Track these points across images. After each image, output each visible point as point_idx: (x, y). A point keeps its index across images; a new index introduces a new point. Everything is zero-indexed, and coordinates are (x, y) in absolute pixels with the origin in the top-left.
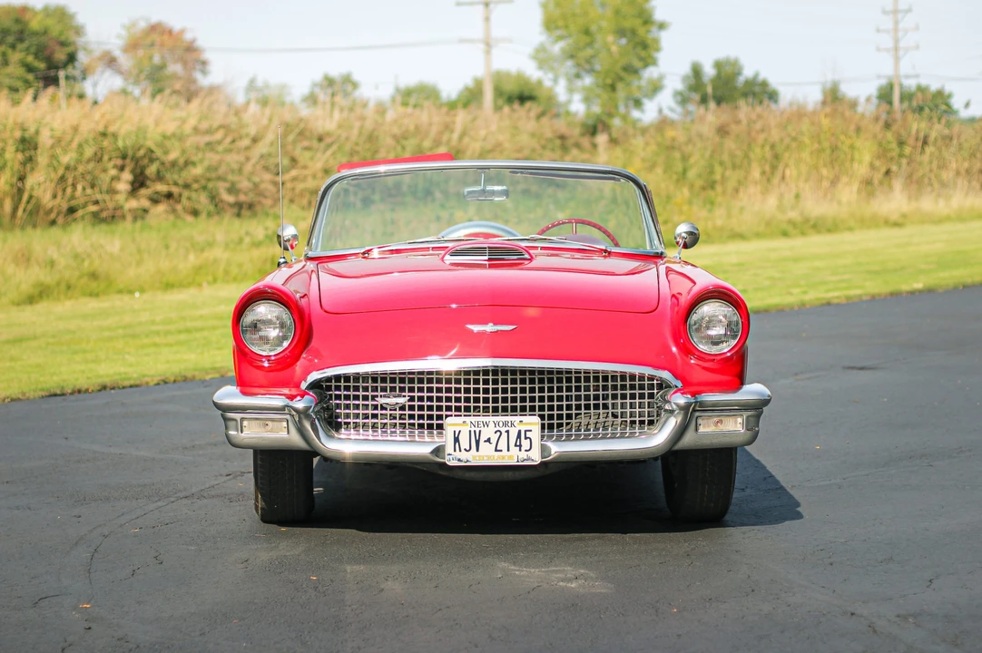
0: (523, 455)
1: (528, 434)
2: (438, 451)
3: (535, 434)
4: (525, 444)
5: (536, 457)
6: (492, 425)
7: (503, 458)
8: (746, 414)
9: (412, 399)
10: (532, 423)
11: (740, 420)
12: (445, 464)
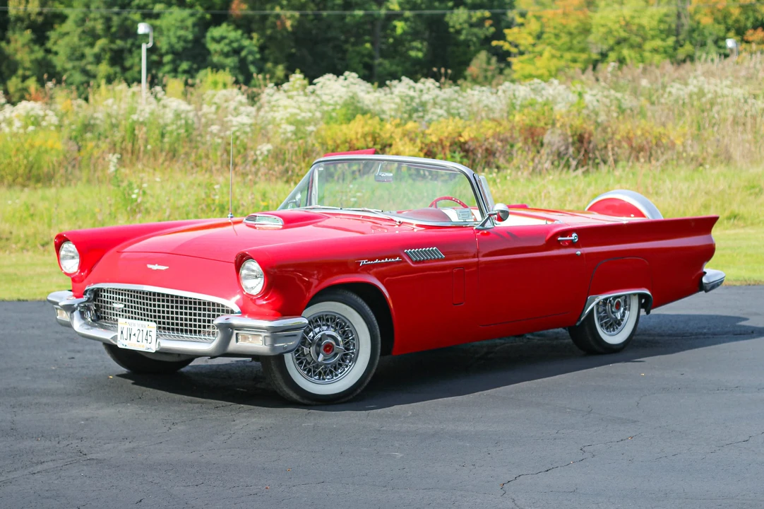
0: (148, 346)
1: (151, 334)
2: (115, 338)
3: (154, 334)
4: (149, 338)
5: (153, 348)
6: (137, 325)
7: (140, 346)
8: (264, 334)
9: (125, 306)
10: (153, 326)
11: (261, 338)
12: (117, 346)
